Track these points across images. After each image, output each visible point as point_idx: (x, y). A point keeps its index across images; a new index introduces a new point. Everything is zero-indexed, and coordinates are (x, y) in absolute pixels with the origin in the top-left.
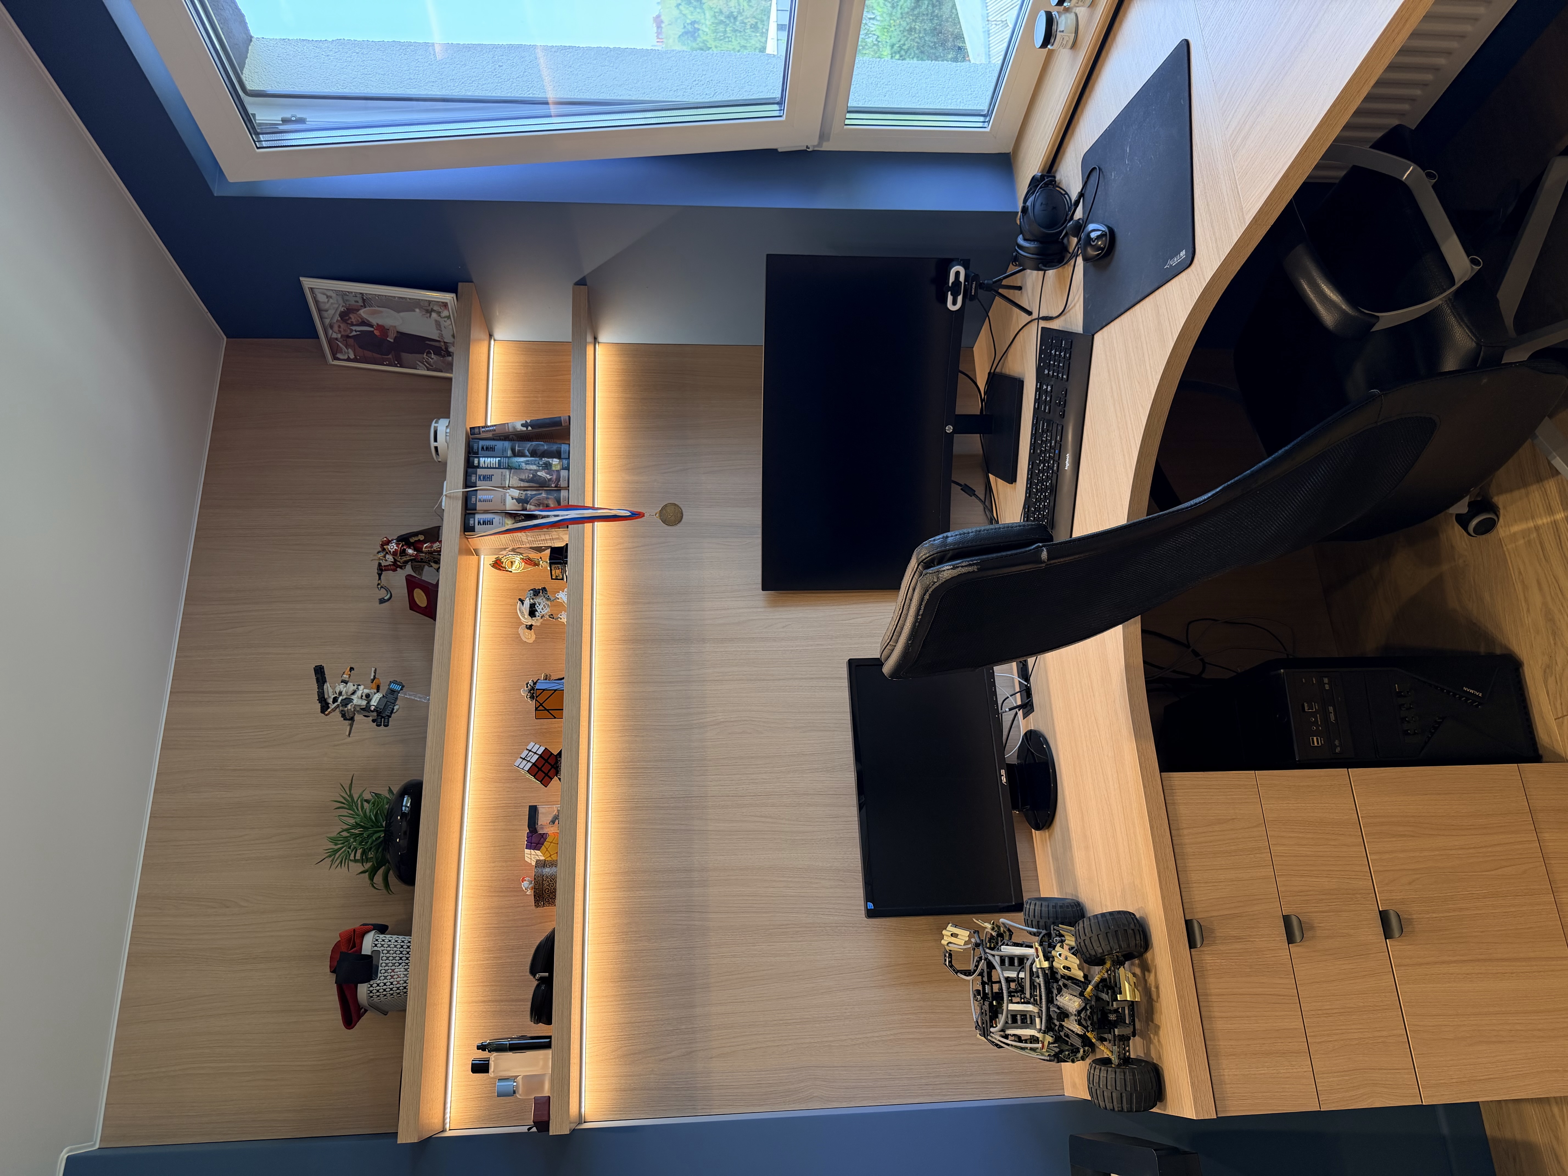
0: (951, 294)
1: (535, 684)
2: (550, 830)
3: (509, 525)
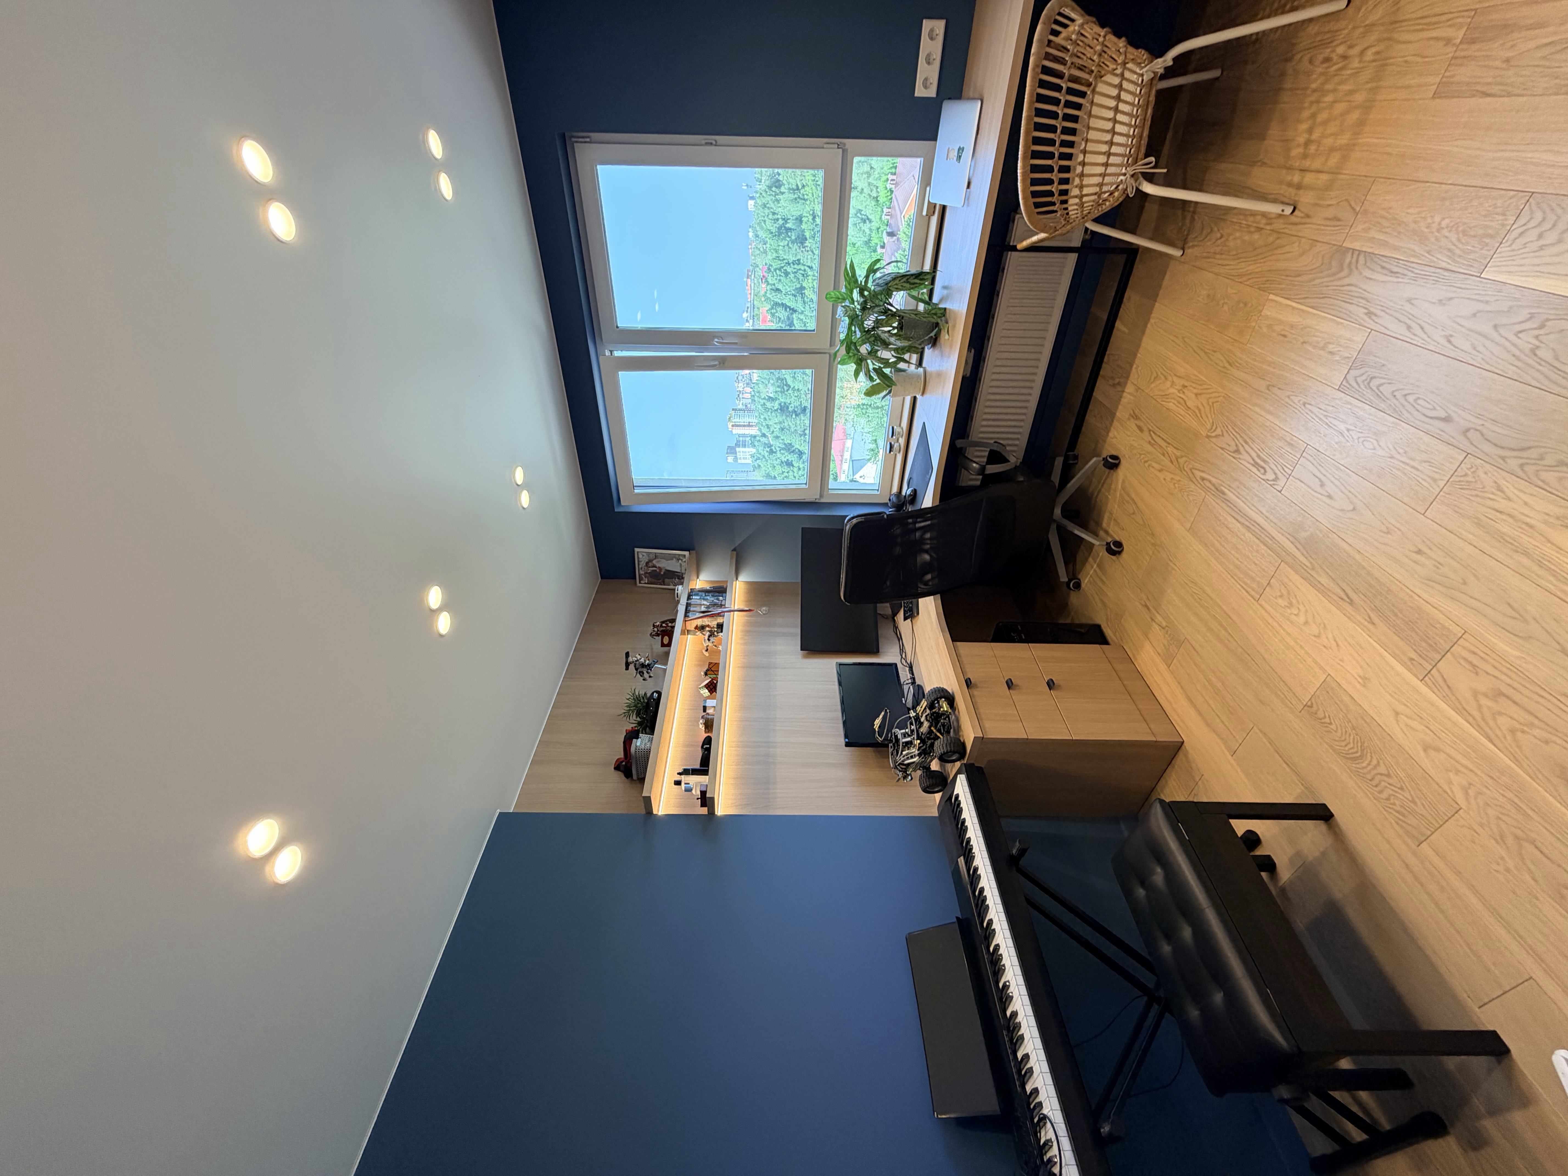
3: (702, 615)
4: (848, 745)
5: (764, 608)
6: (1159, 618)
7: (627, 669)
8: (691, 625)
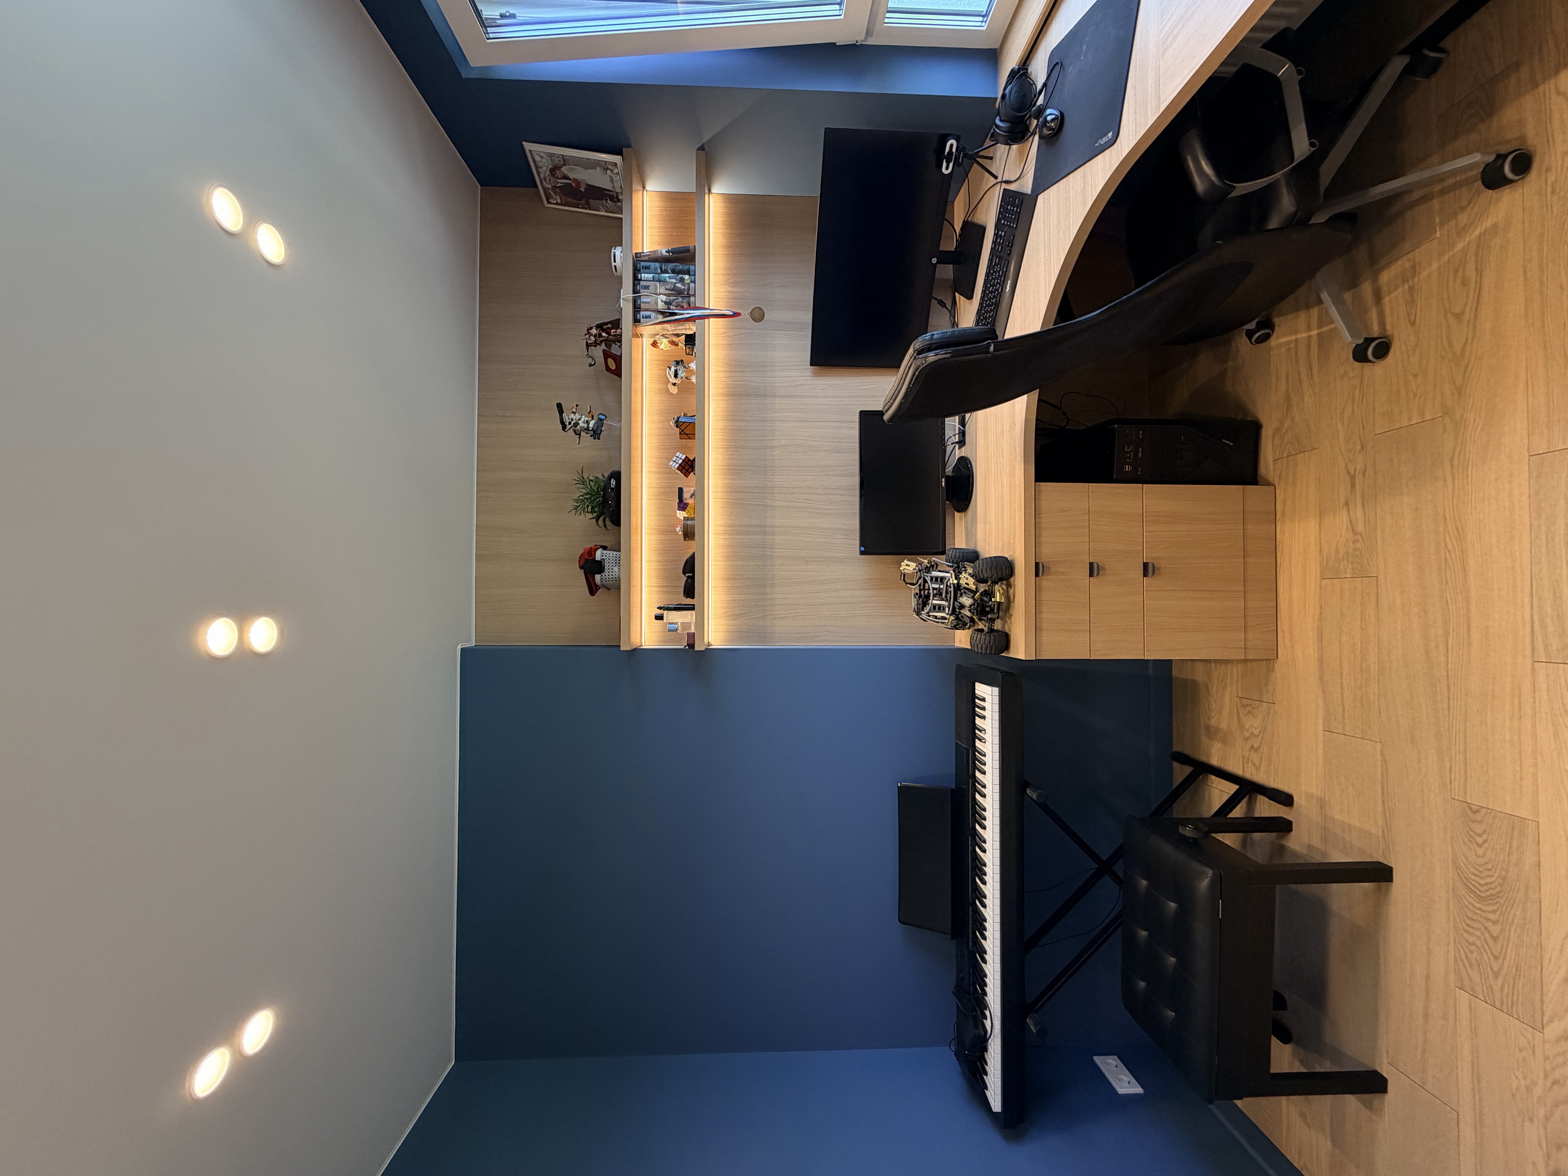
0: (946, 162)
1: (678, 418)
2: (690, 501)
3: (661, 319)
4: (862, 553)
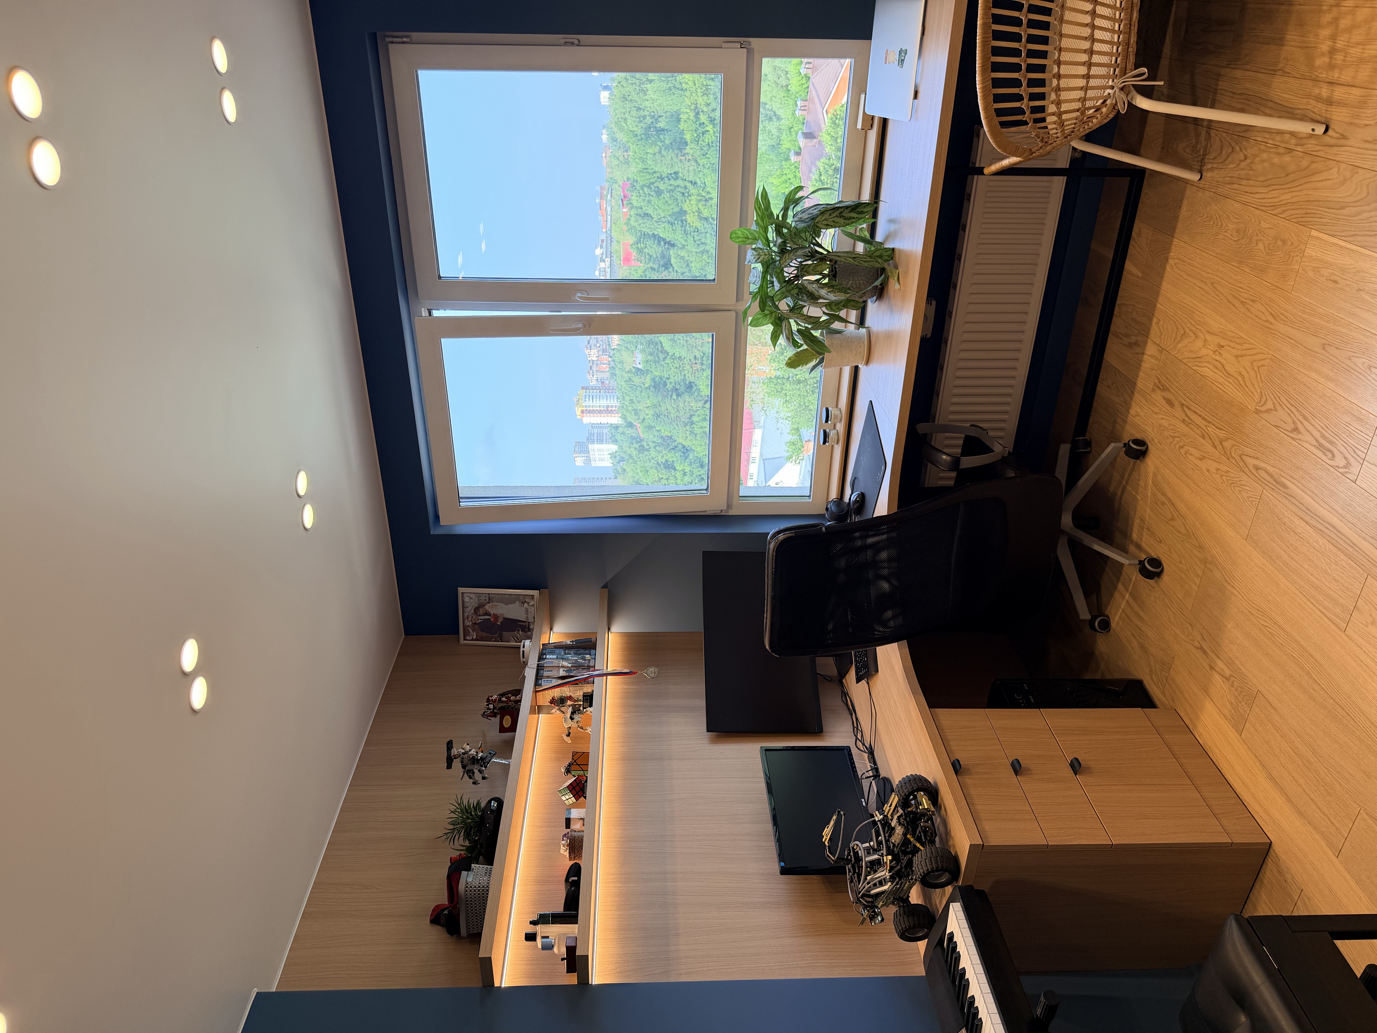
3: (561, 682)
4: (784, 871)
5: (652, 669)
6: (1220, 664)
7: (449, 766)
8: (545, 698)
